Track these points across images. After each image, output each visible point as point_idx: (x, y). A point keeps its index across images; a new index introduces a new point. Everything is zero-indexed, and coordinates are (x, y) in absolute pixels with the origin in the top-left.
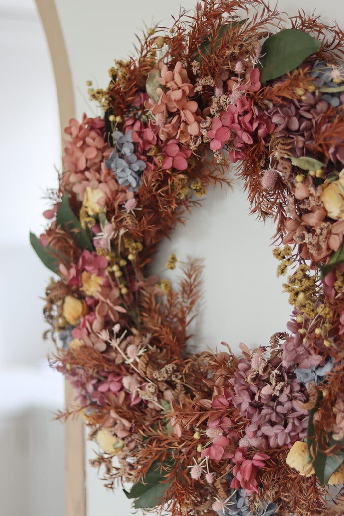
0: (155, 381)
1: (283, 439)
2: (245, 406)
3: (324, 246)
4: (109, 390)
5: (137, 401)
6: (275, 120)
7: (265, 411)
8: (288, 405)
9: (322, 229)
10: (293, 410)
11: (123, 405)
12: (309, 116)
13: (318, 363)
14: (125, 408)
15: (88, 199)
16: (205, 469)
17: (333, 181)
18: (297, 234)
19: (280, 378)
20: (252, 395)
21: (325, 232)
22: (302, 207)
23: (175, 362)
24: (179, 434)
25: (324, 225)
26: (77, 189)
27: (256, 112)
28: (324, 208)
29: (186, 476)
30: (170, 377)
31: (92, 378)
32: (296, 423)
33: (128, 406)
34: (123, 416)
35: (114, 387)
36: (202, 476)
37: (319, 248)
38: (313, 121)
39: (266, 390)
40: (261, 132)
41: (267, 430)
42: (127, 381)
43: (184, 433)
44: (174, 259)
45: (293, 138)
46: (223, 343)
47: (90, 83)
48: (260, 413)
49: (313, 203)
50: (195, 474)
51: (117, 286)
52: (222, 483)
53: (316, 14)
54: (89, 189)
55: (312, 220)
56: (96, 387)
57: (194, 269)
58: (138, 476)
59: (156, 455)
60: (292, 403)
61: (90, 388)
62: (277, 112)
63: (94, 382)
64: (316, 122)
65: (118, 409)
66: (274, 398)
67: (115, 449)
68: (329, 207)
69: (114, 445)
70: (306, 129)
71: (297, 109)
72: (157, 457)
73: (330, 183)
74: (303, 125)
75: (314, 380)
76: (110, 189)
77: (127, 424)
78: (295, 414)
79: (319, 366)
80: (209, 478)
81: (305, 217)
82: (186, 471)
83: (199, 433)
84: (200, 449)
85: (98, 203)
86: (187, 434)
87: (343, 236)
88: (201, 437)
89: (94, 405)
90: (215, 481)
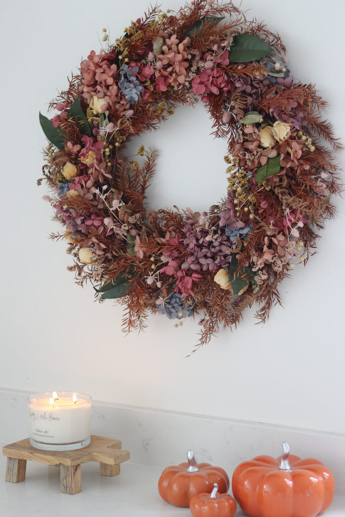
0: (129, 223)
1: (212, 267)
2: (192, 246)
3: (256, 161)
4: (93, 224)
5: (111, 234)
6: (238, 85)
7: (204, 250)
8: (217, 248)
9: (257, 152)
10: (221, 251)
11: (101, 234)
12: (257, 86)
13: (241, 227)
14: (102, 237)
15: (93, 104)
16: (157, 279)
17: (266, 126)
18: (241, 153)
19: (215, 232)
20: (198, 240)
21: (259, 154)
22: (246, 138)
23: (141, 213)
24: (141, 256)
25: (259, 150)
26: (85, 96)
27: (226, 78)
28: (260, 141)
29: (142, 282)
30: (136, 222)
31: (81, 215)
32: (222, 258)
33: (104, 236)
34: (101, 241)
35: (96, 223)
36: (154, 283)
37: (253, 162)
38: (259, 89)
39: (208, 238)
40: (225, 89)
41: (202, 261)
42: (107, 221)
43: (145, 257)
44: (142, 149)
45: (247, 98)
46: (175, 206)
47: (105, 31)
48: (201, 250)
49: (255, 137)
50: (150, 281)
51: (105, 160)
52: (166, 289)
53: (264, 23)
54: (95, 98)
55: (252, 146)
56: (83, 222)
57: (153, 156)
58: (109, 279)
59: (122, 268)
60: (220, 247)
61: (79, 221)
62: (240, 80)
63: (82, 218)
64: (261, 91)
65: (97, 237)
66: (211, 243)
67: (91, 261)
68: (262, 140)
69: (91, 258)
70: (255, 93)
71: (252, 81)
72: (123, 269)
73: (265, 127)
74: (254, 91)
75: (236, 235)
76: (112, 101)
77: (103, 246)
78: (221, 254)
79: (242, 229)
80: (159, 284)
81: (246, 143)
82: (142, 279)
83: (155, 257)
84: (153, 267)
85: (101, 108)
86: (147, 257)
87: (268, 157)
88: (155, 260)
89: (78, 232)
90: (162, 286)
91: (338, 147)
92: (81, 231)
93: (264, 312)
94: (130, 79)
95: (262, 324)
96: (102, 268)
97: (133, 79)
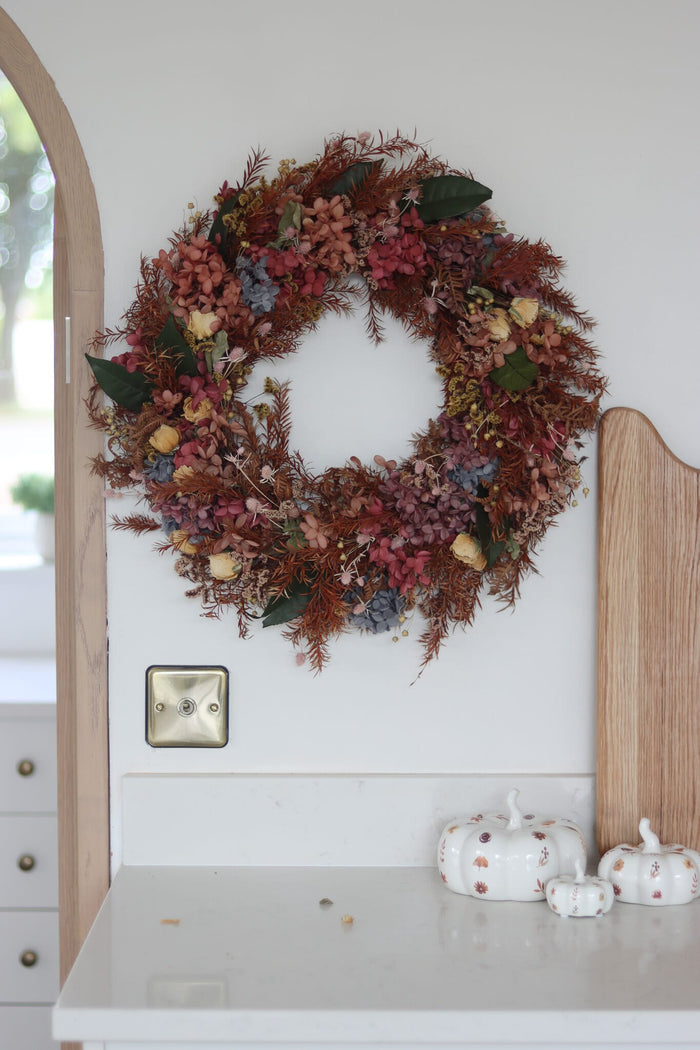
0: (291, 498)
1: (445, 535)
3: (488, 363)
4: (227, 514)
5: (259, 522)
7: (430, 511)
8: (447, 505)
10: (451, 508)
11: (244, 526)
14: (247, 529)
15: (193, 324)
16: (355, 574)
19: (442, 481)
20: (418, 498)
21: (493, 351)
24: (323, 543)
25: (492, 345)
26: (178, 313)
27: (424, 247)
28: (490, 333)
31: (204, 504)
33: (249, 527)
34: (245, 537)
35: (234, 510)
36: (353, 581)
39: (435, 492)
41: (426, 529)
42: (251, 503)
43: (329, 544)
50: (346, 579)
54: (197, 314)
55: (482, 341)
56: (210, 515)
58: (279, 592)
60: (451, 502)
61: (202, 514)
63: (208, 507)
65: (238, 532)
66: (438, 498)
67: (235, 572)
68: (494, 331)
69: (234, 568)
76: (228, 314)
77: (253, 544)
78: (453, 512)
80: (360, 582)
82: (334, 578)
83: (344, 541)
84: (343, 557)
85: (211, 327)
86: (332, 544)
87: (505, 355)
88: (345, 546)
89: (202, 532)
90: (365, 584)
91: (588, 325)
92: (207, 528)
93: (510, 590)
94: (259, 277)
95: (511, 609)
96: (264, 577)
97: (264, 276)
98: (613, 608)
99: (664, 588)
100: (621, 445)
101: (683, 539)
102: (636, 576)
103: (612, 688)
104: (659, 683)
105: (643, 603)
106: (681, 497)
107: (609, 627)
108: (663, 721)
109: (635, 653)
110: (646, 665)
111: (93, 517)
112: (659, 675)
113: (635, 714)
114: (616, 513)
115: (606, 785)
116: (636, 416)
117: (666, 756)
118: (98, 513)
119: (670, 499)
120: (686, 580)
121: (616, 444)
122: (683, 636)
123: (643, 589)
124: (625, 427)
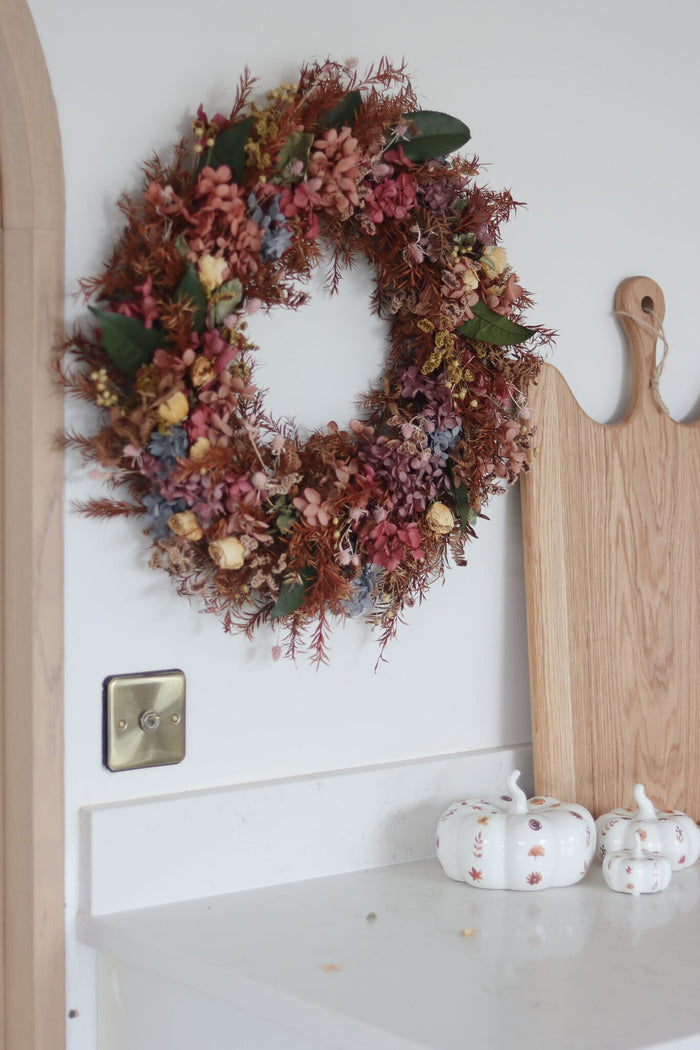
4: (240, 492)
35: (243, 487)
63: (222, 486)
85: (223, 275)
88: (339, 521)
98: (546, 572)
99: (585, 546)
100: (544, 401)
101: (596, 497)
102: (562, 536)
103: (548, 653)
104: (585, 647)
105: (569, 564)
106: (593, 454)
107: (543, 591)
108: (590, 685)
109: (565, 616)
110: (574, 629)
111: (51, 504)
112: (585, 638)
113: (568, 680)
114: (543, 473)
115: (549, 756)
116: (554, 370)
117: (594, 721)
118: (56, 499)
119: (584, 456)
120: (601, 537)
121: (539, 400)
122: (601, 595)
123: (568, 549)
124: (546, 384)
